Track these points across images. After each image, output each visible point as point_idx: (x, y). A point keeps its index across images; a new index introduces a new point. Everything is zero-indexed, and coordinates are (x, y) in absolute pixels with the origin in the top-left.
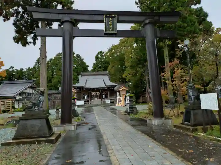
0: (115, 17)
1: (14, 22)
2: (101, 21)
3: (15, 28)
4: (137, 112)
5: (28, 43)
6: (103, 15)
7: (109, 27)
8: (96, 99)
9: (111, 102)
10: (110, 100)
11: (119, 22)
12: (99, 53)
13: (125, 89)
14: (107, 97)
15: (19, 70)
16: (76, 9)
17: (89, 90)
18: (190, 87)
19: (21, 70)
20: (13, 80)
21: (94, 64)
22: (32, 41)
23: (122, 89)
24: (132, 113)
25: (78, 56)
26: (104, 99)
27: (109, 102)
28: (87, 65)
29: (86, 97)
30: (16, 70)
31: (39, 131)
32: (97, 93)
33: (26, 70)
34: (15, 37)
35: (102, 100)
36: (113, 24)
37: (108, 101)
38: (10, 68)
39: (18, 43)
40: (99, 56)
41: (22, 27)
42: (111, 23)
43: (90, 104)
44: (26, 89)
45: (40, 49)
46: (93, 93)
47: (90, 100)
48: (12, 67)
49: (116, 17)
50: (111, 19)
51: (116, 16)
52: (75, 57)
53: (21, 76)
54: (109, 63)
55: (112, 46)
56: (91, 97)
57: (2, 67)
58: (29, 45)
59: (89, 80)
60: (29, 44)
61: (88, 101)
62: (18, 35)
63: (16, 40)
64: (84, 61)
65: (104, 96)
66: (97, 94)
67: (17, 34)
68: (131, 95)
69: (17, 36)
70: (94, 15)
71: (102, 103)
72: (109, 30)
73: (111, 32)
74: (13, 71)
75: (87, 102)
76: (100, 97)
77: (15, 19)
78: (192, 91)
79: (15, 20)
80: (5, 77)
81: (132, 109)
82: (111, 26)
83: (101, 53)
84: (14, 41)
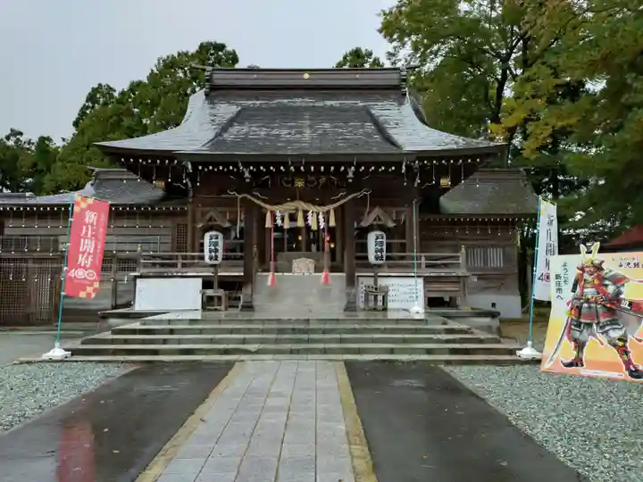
8: (302, 266)
9: (432, 302)
10: (427, 280)
14: (396, 257)
19: (44, 140)
26: (370, 266)
30: (29, 143)
32: (312, 209)
35: (351, 281)
38: (8, 138)
43: (249, 307)
46: (279, 215)
48: (15, 133)
61: (231, 285)
65: (372, 238)
66: (312, 222)
71: (350, 307)
74: (19, 146)
75: (221, 292)
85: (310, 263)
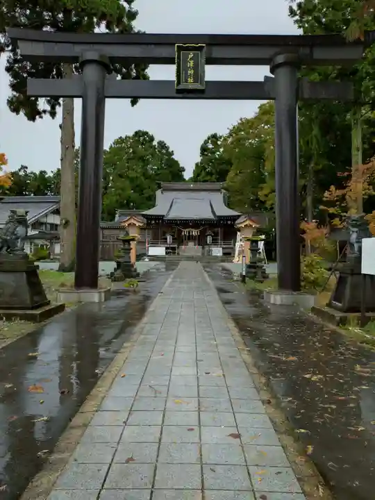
0: (200, 49)
1: (8, 65)
2: (169, 61)
3: (12, 79)
4: (264, 277)
5: (39, 113)
6: (174, 44)
7: (186, 73)
8: (191, 244)
9: (224, 254)
10: (223, 248)
11: (211, 61)
12: (209, 139)
13: (251, 224)
14: (215, 242)
15: (38, 173)
16: (143, 30)
17: (177, 224)
18: (355, 222)
19: (43, 173)
20: (26, 195)
21: (197, 165)
22: (48, 108)
23: (245, 224)
24: (252, 278)
25: (162, 145)
26: (207, 244)
27: (221, 254)
28: (181, 166)
29: (169, 238)
30: (32, 173)
31: (12, 296)
32: (193, 230)
33: (52, 175)
34: (12, 99)
35: (203, 248)
36: (196, 67)
37: (217, 251)
38: (20, 170)
39: (18, 113)
40: (210, 146)
41: (25, 75)
42: (191, 64)
43: (178, 254)
44: (47, 216)
45: (61, 126)
46: (185, 232)
47: (178, 248)
48: (24, 168)
49: (205, 50)
50: (191, 56)
51: (203, 47)
52: (155, 148)
53: (42, 187)
54: (230, 163)
55: (240, 122)
56: (179, 240)
57: (3, 166)
58: (41, 117)
59: (178, 200)
60: (43, 115)
61: (174, 249)
62: (17, 95)
63: (15, 106)
64: (175, 157)
66: (194, 234)
67: (15, 93)
68: (254, 239)
69: (15, 96)
70: (153, 46)
71: (203, 254)
72: (186, 81)
73: (190, 87)
74: (26, 175)
75: (171, 250)
76: (201, 241)
77: (10, 57)
78: (356, 232)
79: (11, 61)
80: (10, 189)
81: (253, 270)
82: (191, 72)
83: (214, 138)
84: (10, 107)
85: (193, 243)
